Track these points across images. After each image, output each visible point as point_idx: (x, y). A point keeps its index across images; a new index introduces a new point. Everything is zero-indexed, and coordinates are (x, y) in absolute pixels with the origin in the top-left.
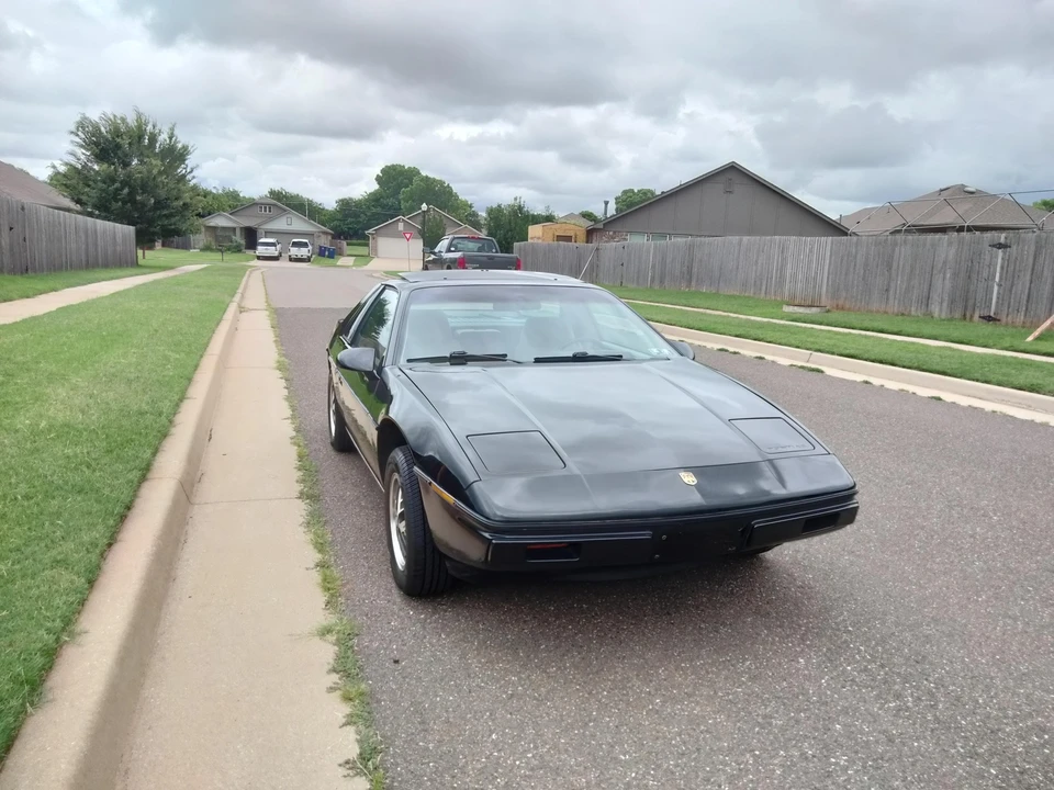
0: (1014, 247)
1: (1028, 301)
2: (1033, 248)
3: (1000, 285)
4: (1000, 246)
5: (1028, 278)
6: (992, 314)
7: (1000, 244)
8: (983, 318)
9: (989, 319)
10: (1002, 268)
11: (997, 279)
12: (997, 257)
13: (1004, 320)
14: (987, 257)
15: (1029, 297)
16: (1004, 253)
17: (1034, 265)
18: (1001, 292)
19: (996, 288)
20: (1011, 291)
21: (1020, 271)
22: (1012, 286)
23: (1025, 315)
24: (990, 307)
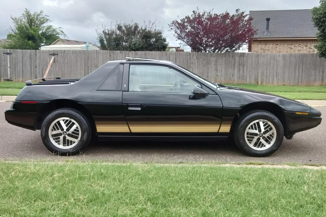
0: (14, 55)
1: (22, 73)
2: (21, 55)
3: (10, 68)
4: (8, 54)
5: (21, 65)
6: (9, 79)
7: (8, 53)
8: (6, 80)
9: (8, 80)
10: (10, 62)
11: (9, 66)
12: (7, 58)
13: (14, 80)
14: (3, 57)
15: (23, 71)
16: (10, 56)
17: (22, 61)
18: (11, 70)
19: (9, 69)
20: (15, 70)
21: (17, 63)
22: (15, 68)
23: (22, 78)
24: (7, 76)
